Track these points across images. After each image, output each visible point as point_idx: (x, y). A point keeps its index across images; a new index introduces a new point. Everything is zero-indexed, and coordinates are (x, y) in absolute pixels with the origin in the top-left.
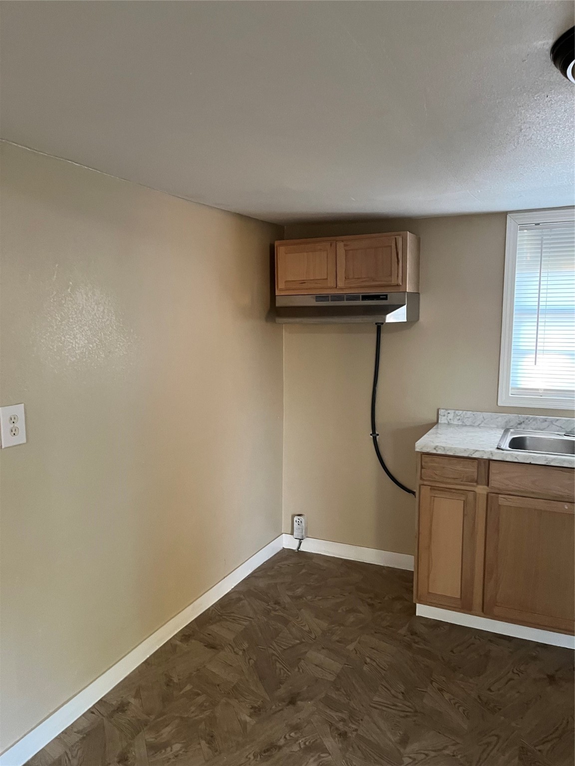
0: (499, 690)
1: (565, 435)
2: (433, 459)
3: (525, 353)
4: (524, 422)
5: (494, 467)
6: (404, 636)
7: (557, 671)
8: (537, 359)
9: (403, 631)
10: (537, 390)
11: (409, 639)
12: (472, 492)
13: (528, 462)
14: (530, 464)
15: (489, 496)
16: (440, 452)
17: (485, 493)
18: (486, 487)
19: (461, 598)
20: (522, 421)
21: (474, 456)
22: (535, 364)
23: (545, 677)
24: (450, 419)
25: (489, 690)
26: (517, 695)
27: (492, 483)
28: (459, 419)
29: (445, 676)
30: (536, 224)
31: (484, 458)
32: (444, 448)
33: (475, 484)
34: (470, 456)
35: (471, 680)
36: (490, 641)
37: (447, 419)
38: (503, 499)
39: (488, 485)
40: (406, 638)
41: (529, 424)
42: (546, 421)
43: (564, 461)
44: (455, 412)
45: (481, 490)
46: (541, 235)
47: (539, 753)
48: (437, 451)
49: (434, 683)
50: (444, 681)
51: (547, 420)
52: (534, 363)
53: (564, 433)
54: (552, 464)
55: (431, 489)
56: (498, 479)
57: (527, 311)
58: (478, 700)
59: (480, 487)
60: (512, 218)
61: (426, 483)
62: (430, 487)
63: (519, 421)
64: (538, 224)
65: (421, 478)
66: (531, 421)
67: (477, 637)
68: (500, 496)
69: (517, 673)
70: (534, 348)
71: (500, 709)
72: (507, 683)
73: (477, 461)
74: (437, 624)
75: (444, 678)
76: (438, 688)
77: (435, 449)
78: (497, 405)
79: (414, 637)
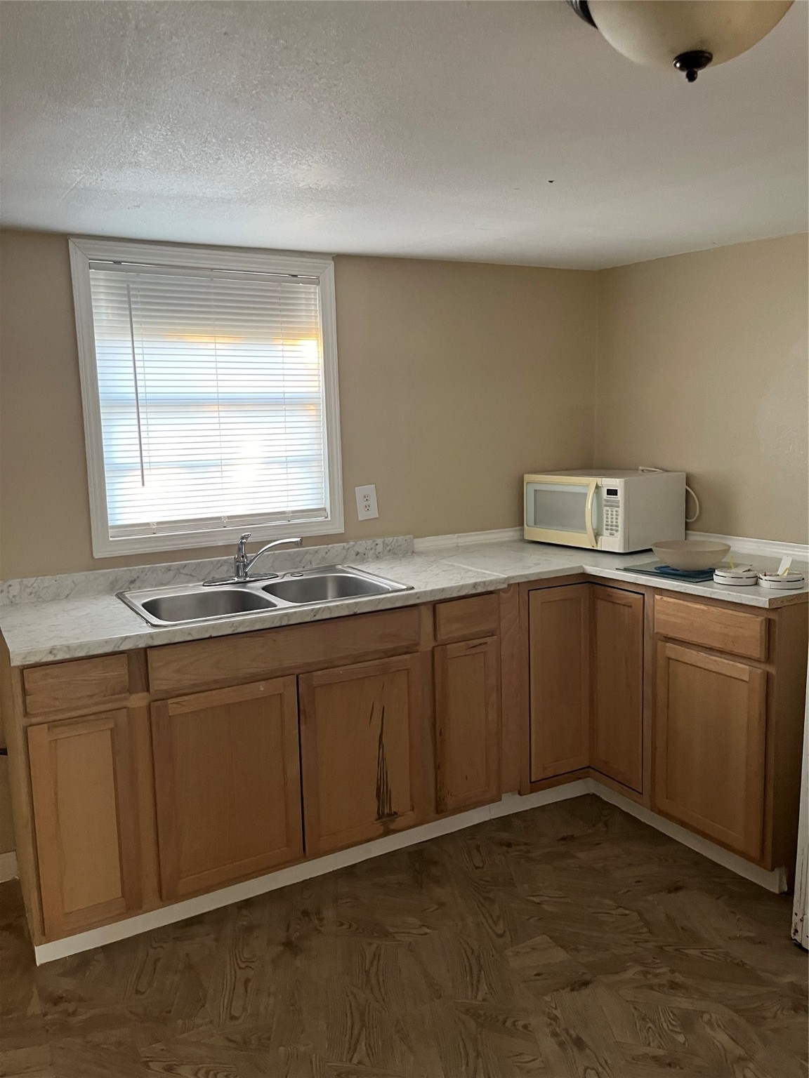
0: (244, 1009)
1: (204, 586)
2: (48, 671)
3: (124, 469)
4: (138, 577)
5: (154, 659)
6: (45, 1015)
7: (288, 930)
8: (145, 477)
9: (35, 1007)
10: (148, 524)
11: (56, 1016)
12: (125, 710)
13: (207, 636)
14: (210, 638)
15: (152, 706)
16: (60, 657)
17: (144, 703)
18: (145, 694)
19: (123, 896)
20: (136, 577)
21: (122, 648)
22: (143, 485)
23: (281, 948)
24: (14, 596)
25: (233, 1018)
26: (272, 1000)
27: (156, 685)
28: (31, 593)
29: (159, 1041)
30: (115, 262)
31: (140, 646)
32: (68, 647)
33: (127, 695)
34: (116, 649)
35: (199, 1021)
36: (176, 939)
37: (8, 597)
38: (175, 706)
39: (148, 690)
40: (49, 1017)
41: (146, 580)
42: (170, 570)
43: (255, 621)
44: (21, 583)
45: (138, 701)
46: (125, 281)
47: (361, 1066)
48: (55, 655)
49: (150, 1064)
50: (162, 1050)
51: (172, 568)
52: (141, 483)
53: (202, 583)
54: (241, 630)
55: (49, 728)
56: (164, 676)
57: (119, 403)
58: (230, 1044)
59: (134, 696)
60: (78, 247)
61: (34, 720)
62: (46, 725)
63: (131, 577)
64: (119, 263)
65: (26, 714)
66: (148, 574)
67: (155, 945)
68: (170, 701)
69: (247, 966)
70: (138, 460)
71: (269, 1038)
72: (246, 991)
73: (126, 655)
74: (83, 960)
75: (160, 1046)
76: (165, 1070)
77: (51, 652)
78: (93, 558)
79: (63, 1006)
